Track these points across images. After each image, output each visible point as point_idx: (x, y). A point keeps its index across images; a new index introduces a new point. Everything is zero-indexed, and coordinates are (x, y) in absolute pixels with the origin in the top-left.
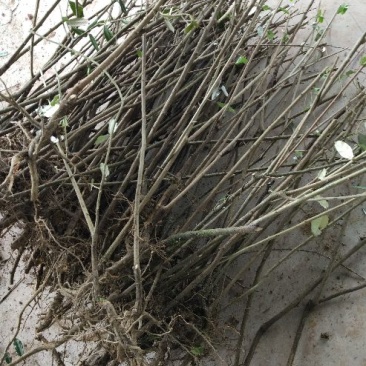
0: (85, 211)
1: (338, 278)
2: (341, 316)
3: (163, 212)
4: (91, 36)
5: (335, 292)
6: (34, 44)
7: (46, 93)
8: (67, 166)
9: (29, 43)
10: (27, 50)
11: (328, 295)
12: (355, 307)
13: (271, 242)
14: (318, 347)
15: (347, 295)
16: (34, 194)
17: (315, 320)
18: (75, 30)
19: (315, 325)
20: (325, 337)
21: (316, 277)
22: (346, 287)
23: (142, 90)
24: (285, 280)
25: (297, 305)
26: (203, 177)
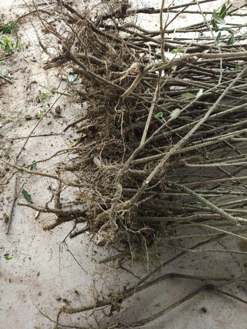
0: (147, 127)
1: (238, 287)
2: (222, 308)
3: (183, 166)
4: (220, 34)
5: (229, 292)
6: (182, 12)
7: (170, 44)
8: (155, 93)
9: (180, 9)
10: (175, 12)
11: (225, 291)
12: (235, 310)
13: (224, 234)
14: (195, 312)
15: (236, 300)
16: (127, 94)
17: (206, 297)
18: (213, 23)
19: (204, 299)
20: (204, 310)
21: (226, 276)
22: (238, 295)
23: (227, 88)
24: (206, 261)
25: (202, 280)
26: (218, 167)
